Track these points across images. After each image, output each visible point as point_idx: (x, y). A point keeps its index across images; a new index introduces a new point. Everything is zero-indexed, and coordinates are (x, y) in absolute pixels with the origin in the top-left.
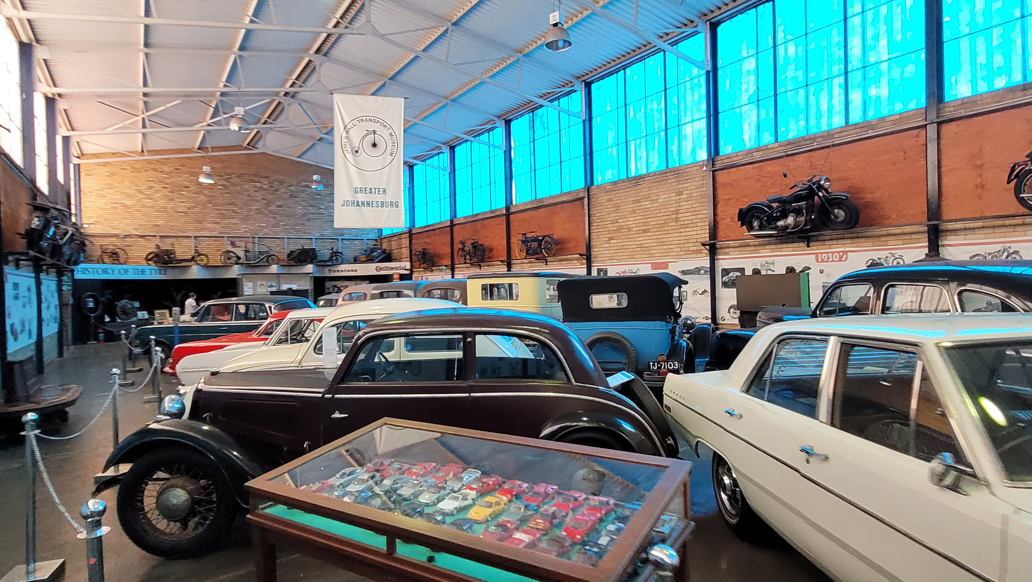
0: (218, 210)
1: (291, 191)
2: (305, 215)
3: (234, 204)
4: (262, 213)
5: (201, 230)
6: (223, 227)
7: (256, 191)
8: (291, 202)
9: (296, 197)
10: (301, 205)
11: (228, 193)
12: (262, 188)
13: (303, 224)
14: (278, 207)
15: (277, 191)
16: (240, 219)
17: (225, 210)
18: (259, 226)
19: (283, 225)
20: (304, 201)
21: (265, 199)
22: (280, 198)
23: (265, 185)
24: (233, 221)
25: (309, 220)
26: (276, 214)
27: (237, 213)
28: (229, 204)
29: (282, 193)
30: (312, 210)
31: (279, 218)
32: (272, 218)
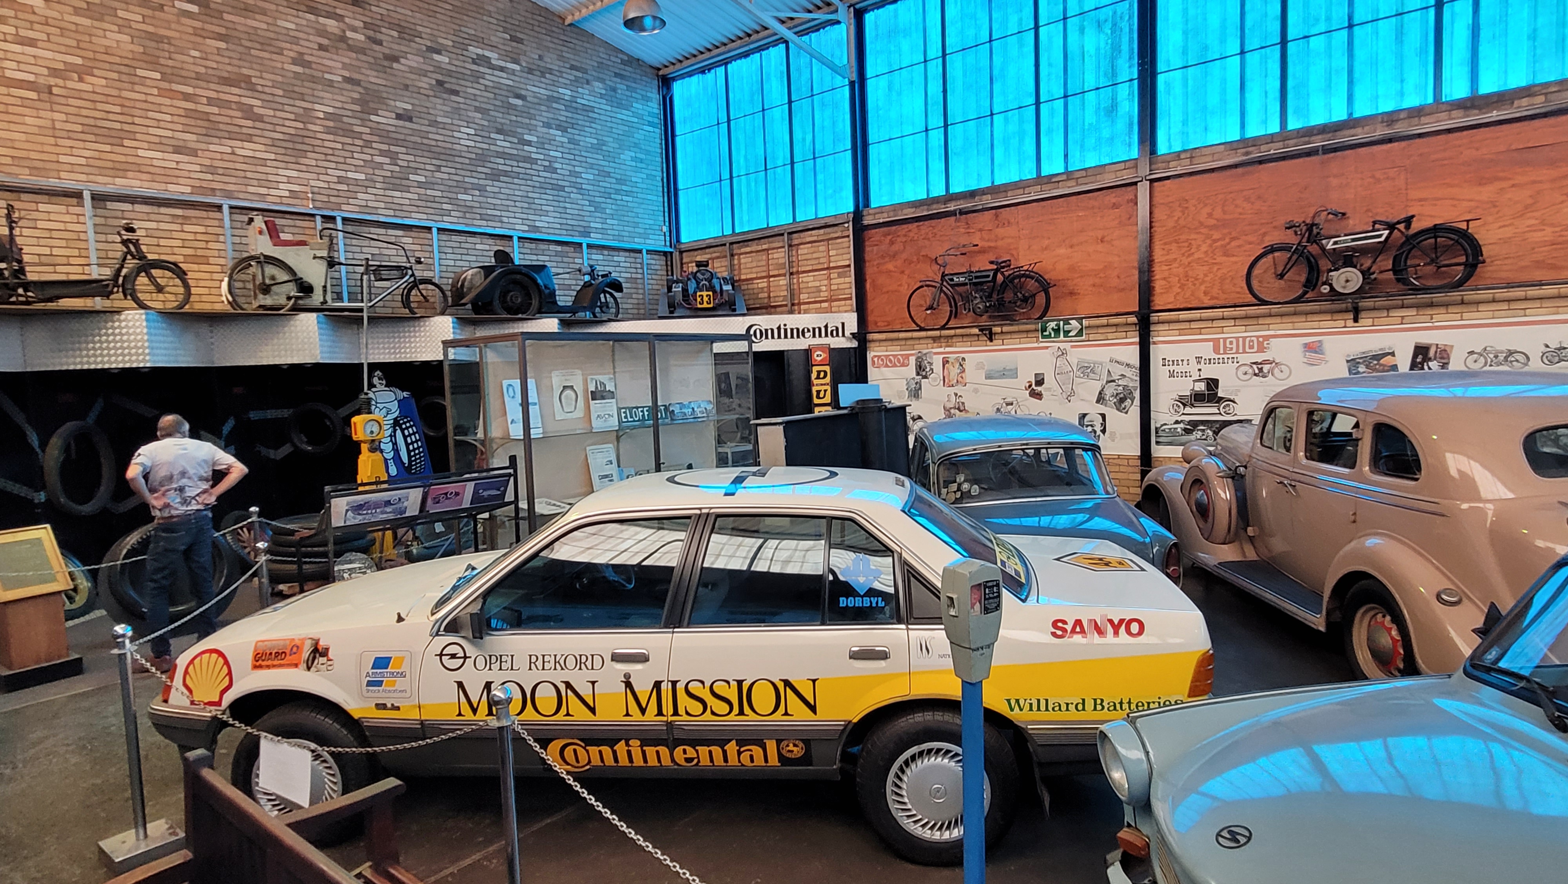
0: (187, 97)
1: (438, 68)
2: (482, 158)
3: (247, 83)
4: (348, 132)
5: (120, 170)
6: (211, 170)
7: (321, 47)
8: (440, 109)
9: (456, 93)
10: (469, 123)
11: (220, 37)
12: (343, 39)
13: (482, 189)
14: (399, 117)
15: (396, 59)
16: (274, 144)
17: (210, 102)
18: (341, 180)
19: (420, 185)
20: (477, 109)
21: (357, 83)
22: (406, 87)
23: (354, 30)
24: (246, 150)
25: (495, 176)
26: (396, 142)
27: (260, 118)
28: (226, 81)
29: (412, 71)
30: (502, 143)
31: (405, 158)
32: (383, 153)
